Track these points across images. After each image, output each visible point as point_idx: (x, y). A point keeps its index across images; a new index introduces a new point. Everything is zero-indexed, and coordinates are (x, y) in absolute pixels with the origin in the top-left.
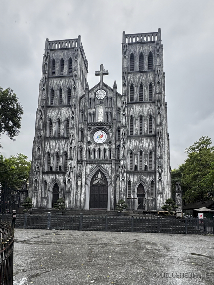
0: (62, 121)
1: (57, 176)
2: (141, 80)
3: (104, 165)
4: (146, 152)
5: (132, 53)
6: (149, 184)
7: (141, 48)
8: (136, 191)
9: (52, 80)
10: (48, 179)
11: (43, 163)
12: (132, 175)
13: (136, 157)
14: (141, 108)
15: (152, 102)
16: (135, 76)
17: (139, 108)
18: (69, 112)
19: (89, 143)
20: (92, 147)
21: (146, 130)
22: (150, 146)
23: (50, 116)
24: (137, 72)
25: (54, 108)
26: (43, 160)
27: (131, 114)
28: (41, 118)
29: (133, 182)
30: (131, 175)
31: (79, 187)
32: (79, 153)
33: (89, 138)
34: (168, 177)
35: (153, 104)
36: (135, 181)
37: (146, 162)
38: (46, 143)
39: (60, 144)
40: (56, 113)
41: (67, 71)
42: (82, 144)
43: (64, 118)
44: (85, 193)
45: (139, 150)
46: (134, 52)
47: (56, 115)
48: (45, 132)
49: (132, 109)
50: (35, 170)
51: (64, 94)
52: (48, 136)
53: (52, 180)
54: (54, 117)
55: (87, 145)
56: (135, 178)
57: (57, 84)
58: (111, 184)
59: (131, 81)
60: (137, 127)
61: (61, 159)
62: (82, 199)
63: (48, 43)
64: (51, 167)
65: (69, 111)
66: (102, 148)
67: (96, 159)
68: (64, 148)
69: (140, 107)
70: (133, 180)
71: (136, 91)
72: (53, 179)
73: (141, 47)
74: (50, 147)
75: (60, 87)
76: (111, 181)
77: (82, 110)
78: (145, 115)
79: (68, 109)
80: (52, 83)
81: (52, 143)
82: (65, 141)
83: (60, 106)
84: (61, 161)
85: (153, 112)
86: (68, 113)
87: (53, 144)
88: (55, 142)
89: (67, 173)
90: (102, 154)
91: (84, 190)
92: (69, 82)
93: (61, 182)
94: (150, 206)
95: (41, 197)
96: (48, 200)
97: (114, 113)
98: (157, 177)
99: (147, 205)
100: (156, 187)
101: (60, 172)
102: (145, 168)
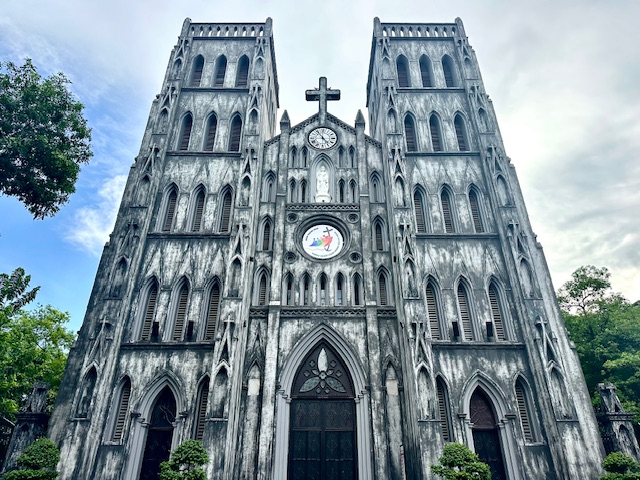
0: (213, 191)
1: (177, 357)
2: (431, 107)
3: (341, 323)
4: (478, 281)
5: (401, 56)
6: (511, 389)
8: (468, 417)
9: (190, 96)
10: (139, 370)
11: (130, 311)
12: (444, 355)
13: (448, 296)
14: (442, 167)
15: (471, 155)
16: (415, 97)
17: (437, 167)
18: (234, 171)
19: (290, 256)
20: (299, 267)
21: (465, 221)
22: (488, 265)
23: (175, 178)
24: (418, 91)
25: (191, 158)
26: (131, 303)
27: (415, 182)
28: (146, 179)
29: (454, 382)
30: (441, 356)
31: (251, 403)
32: (255, 285)
33: (290, 244)
34: (570, 363)
35: (473, 159)
36: (460, 376)
37: (486, 314)
38: (152, 249)
39: (199, 253)
40: (193, 171)
41: (233, 79)
42: (269, 259)
43: (219, 185)
44: (274, 426)
46: (406, 53)
47: (193, 176)
48: (152, 218)
49: (415, 169)
50: (97, 334)
51: (221, 128)
52: (158, 229)
54: (187, 179)
55: (283, 263)
56: (457, 368)
57: (204, 104)
58: (369, 389)
59: (406, 108)
60: (438, 214)
61: (197, 300)
62: (263, 450)
63: (190, 26)
64: (156, 325)
65: (232, 167)
66: (331, 272)
67: (314, 304)
68: (210, 266)
69: (440, 164)
70: (453, 374)
71: (423, 130)
72: (157, 373)
73: (421, 47)
74: (162, 262)
75: (213, 111)
76: (369, 380)
77: (271, 171)
78: (457, 183)
79: (231, 163)
80: (190, 102)
81: (172, 251)
82: (215, 246)
83: (207, 154)
84: (197, 307)
85: (477, 178)
86: (230, 172)
87: (175, 255)
88: (183, 248)
89: (217, 344)
90: (331, 291)
91: (272, 412)
92: (239, 102)
93: (189, 380)
94: (530, 475)
95: (100, 446)
96: (126, 457)
97: (362, 181)
98: (541, 360)
99: (520, 472)
100: (540, 401)
101: (187, 343)
102: (486, 333)
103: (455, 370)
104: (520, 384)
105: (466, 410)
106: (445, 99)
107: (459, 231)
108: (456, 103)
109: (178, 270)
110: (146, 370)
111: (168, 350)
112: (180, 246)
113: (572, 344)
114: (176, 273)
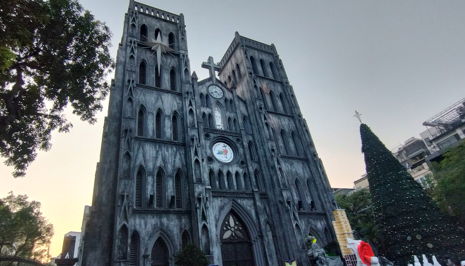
0: (167, 113)
2: (269, 88)
3: (242, 200)
4: (303, 180)
5: (252, 57)
6: (323, 234)
9: (143, 50)
10: (143, 227)
13: (293, 188)
15: (290, 116)
16: (262, 80)
18: (177, 103)
19: (210, 159)
20: (216, 166)
21: (293, 149)
22: (305, 173)
23: (143, 102)
25: (149, 90)
28: (130, 100)
33: (209, 152)
35: (291, 119)
38: (137, 146)
39: (166, 153)
40: (153, 99)
45: (294, 177)
50: (122, 201)
51: (165, 75)
57: (152, 57)
58: (261, 236)
61: (170, 182)
63: (135, 3)
64: (151, 197)
66: (233, 170)
67: (227, 188)
68: (174, 161)
69: (278, 119)
71: (268, 99)
72: (155, 227)
73: (260, 54)
74: (144, 156)
76: (260, 231)
78: (287, 130)
80: (144, 53)
82: (175, 149)
83: (159, 89)
84: (171, 187)
85: (294, 128)
87: (151, 152)
92: (173, 61)
93: (175, 233)
97: (240, 121)
101: (171, 210)
102: (310, 206)
104: (326, 231)
108: (279, 88)
109: (156, 162)
110: (148, 226)
111: (159, 213)
112: (154, 147)
114: (154, 165)
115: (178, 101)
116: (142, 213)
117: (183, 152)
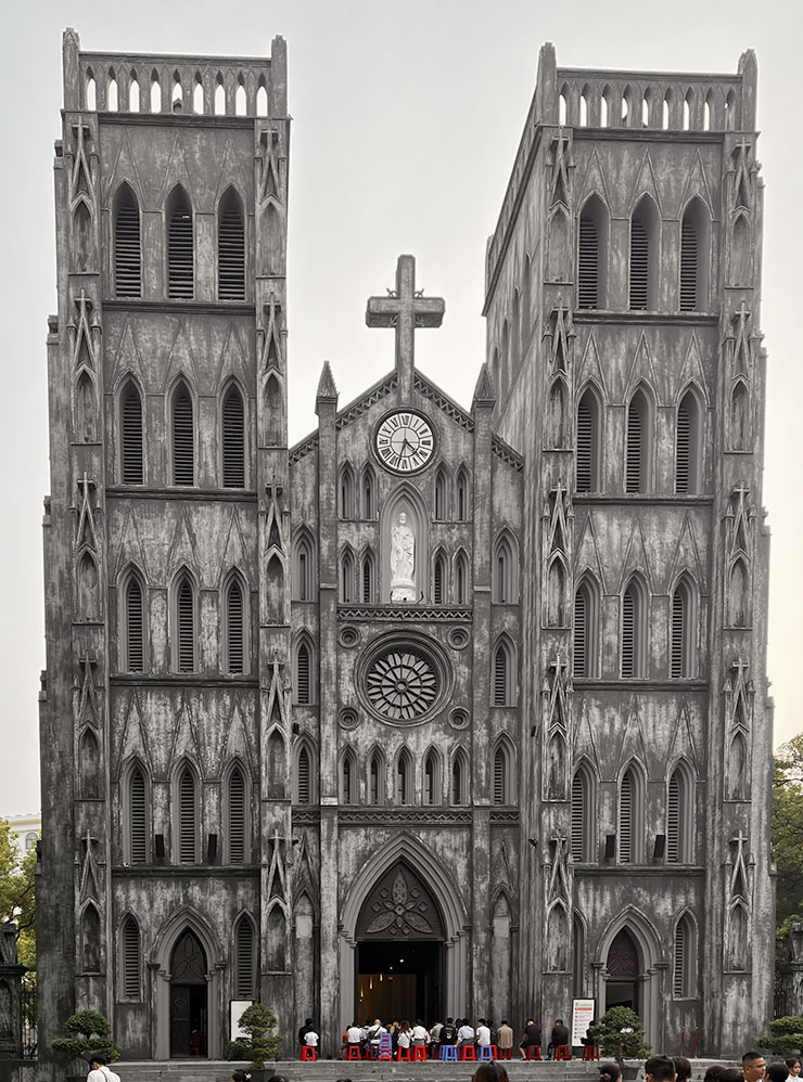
0: (206, 583)
1: (197, 888)
2: (638, 370)
3: (433, 833)
4: (657, 767)
5: (594, 199)
6: (671, 931)
7: (646, 170)
8: (604, 967)
9: (124, 324)
10: (147, 907)
11: (112, 818)
12: (586, 884)
13: (607, 794)
14: (636, 533)
15: (696, 503)
16: (609, 339)
17: (627, 531)
18: (241, 535)
19: (349, 715)
20: (364, 737)
21: (657, 652)
22: (679, 739)
23: (133, 553)
24: (620, 321)
25: (154, 505)
26: (112, 803)
27: (583, 566)
29: (594, 920)
30: (582, 886)
34: (762, 896)
35: (697, 513)
36: (603, 913)
37: (658, 823)
38: (122, 707)
39: (203, 715)
40: (163, 535)
42: (314, 721)
43: (216, 569)
45: (624, 759)
46: (606, 189)
47: (167, 548)
48: (110, 643)
49: (587, 537)
51: (204, 423)
52: (123, 668)
53: (172, 908)
54: (157, 557)
55: (338, 728)
56: (602, 902)
57: (159, 352)
59: (586, 372)
60: (614, 639)
61: (213, 799)
63: (80, 63)
64: (160, 840)
65: (239, 528)
66: (418, 745)
67: (389, 803)
68: (225, 738)
69: (634, 524)
70: (594, 911)
71: (613, 435)
72: (172, 910)
73: (642, 166)
74: (143, 731)
75: (181, 375)
76: (470, 919)
77: (303, 526)
78: (659, 571)
79: (235, 517)
80: (128, 344)
81: (157, 711)
82: (228, 703)
83: (183, 493)
84: (214, 811)
85: (697, 559)
86: (235, 538)
87: (162, 717)
88: (173, 705)
91: (334, 959)
92: (234, 346)
93: (220, 920)
94: (671, 1035)
95: (115, 1004)
96: (152, 1018)
97: (480, 555)
98: (724, 895)
99: (659, 1032)
100: (707, 946)
101: (211, 868)
102: (652, 851)
103: (598, 905)
104: (683, 924)
105: (604, 959)
106: (671, 343)
107: (642, 675)
108: (692, 359)
109: (173, 746)
110: (156, 906)
111: (182, 877)
112: (168, 699)
113: (774, 868)
114: (171, 753)
115: (244, 527)
116: (143, 876)
117: (249, 708)
